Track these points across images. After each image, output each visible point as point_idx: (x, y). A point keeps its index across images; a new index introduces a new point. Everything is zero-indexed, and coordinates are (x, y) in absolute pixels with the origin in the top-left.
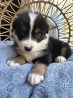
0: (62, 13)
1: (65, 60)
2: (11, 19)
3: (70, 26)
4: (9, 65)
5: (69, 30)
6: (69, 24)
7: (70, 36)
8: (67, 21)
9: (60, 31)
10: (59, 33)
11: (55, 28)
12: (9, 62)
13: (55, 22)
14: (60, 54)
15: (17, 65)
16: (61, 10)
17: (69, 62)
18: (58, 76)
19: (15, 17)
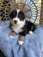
1: (32, 33)
2: (5, 8)
3: (37, 11)
6: (37, 9)
7: (37, 16)
8: (36, 7)
10: (31, 14)
18: (29, 41)
19: (7, 6)
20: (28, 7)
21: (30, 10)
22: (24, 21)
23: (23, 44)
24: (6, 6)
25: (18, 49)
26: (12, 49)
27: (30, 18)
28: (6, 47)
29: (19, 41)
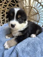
1: (35, 36)
13: (37, 10)
20: (36, 9)
21: (38, 13)
22: (25, 23)
27: (38, 22)
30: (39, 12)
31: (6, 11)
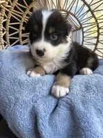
0: (90, 10)
3: (99, 28)
4: (29, 76)
5: (97, 33)
6: (98, 26)
7: (98, 41)
8: (96, 21)
9: (85, 34)
10: (83, 37)
11: (80, 29)
12: (29, 72)
13: (79, 22)
14: (85, 66)
15: (39, 75)
16: (89, 6)
17: (96, 75)
18: (84, 89)
19: (26, 13)
22: (67, 42)
23: (67, 94)
24: (24, 10)
25: (53, 107)
26: (34, 107)
28: (17, 99)
29: (54, 87)
30: (83, 26)
31: (23, 20)
